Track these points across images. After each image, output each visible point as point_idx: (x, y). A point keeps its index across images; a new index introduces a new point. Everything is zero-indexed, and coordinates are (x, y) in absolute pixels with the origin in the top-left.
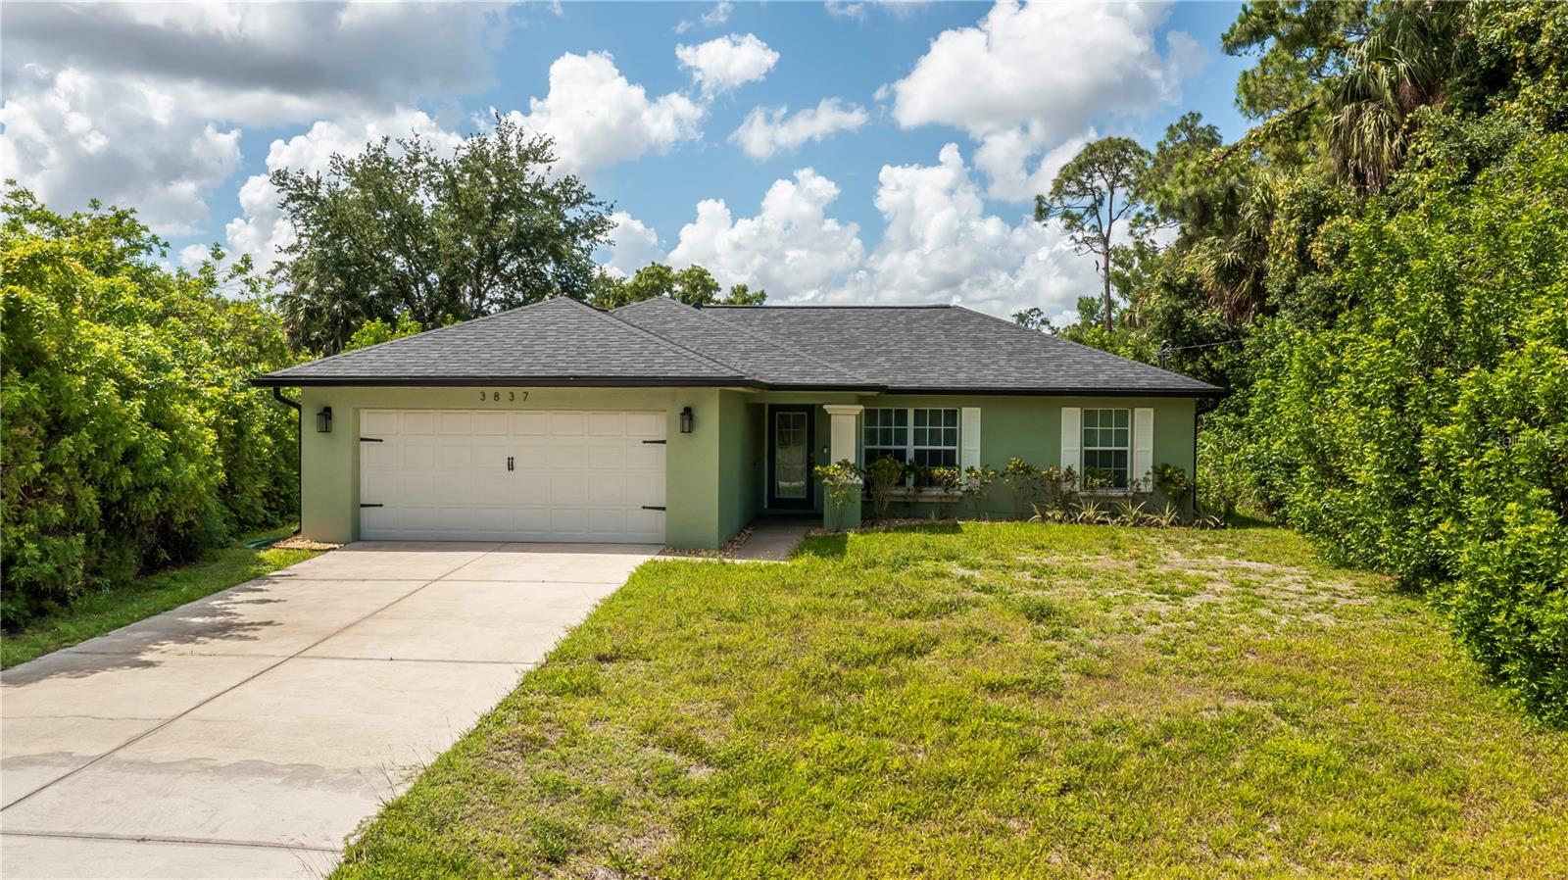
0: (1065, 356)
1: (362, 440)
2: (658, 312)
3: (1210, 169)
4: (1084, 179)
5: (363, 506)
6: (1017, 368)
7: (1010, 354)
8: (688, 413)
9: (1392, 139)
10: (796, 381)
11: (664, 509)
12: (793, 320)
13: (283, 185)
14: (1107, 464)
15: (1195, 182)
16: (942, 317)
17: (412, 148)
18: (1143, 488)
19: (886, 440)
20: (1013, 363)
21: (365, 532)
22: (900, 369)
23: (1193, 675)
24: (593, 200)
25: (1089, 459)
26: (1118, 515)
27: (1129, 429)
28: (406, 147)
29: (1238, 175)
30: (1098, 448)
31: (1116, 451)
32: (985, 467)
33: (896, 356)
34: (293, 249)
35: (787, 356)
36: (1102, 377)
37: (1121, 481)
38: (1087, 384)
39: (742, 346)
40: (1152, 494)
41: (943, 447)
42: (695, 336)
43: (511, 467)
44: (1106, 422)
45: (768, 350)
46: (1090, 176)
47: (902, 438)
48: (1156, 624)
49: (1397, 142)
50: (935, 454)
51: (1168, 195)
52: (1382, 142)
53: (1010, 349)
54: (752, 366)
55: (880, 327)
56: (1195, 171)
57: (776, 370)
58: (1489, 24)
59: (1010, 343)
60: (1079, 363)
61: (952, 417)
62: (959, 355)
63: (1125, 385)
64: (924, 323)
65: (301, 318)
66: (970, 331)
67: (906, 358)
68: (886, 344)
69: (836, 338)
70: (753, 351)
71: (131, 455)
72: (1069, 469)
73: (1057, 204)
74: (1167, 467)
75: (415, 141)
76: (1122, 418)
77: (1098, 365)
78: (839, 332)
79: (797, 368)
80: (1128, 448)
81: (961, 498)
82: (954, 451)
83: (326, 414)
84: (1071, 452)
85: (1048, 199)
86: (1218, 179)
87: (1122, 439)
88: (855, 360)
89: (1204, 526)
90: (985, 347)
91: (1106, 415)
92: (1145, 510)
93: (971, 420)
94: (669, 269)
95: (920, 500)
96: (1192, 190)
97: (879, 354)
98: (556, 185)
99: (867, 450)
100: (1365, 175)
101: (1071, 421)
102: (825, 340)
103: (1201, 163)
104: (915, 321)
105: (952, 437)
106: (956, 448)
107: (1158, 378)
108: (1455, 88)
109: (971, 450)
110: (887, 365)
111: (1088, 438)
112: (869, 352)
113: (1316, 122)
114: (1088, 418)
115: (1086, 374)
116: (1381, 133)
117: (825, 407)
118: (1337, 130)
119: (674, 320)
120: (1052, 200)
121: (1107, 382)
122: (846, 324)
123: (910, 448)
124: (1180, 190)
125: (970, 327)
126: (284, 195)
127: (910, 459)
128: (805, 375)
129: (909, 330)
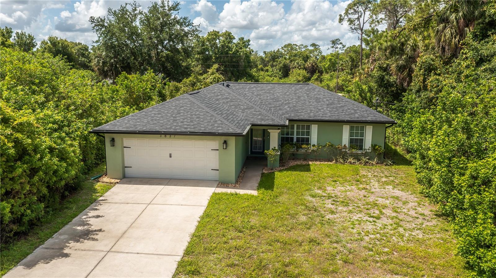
0: (345, 106)
1: (124, 147)
2: (215, 91)
3: (396, 36)
4: (355, 8)
5: (125, 167)
6: (329, 111)
7: (328, 105)
8: (225, 142)
9: (455, 38)
10: (259, 123)
11: (218, 170)
12: (258, 89)
13: (92, 22)
14: (356, 143)
15: (390, 41)
16: (306, 88)
17: (134, 6)
18: (368, 151)
19: (287, 134)
20: (328, 109)
21: (127, 175)
22: (292, 111)
23: (377, 262)
24: (193, 25)
25: (351, 141)
26: (360, 160)
27: (364, 132)
28: (132, 6)
29: (405, 38)
30: (354, 138)
31: (360, 139)
32: (318, 144)
33: (291, 105)
34: (97, 42)
35: (257, 112)
36: (357, 115)
37: (361, 148)
38: (352, 118)
39: (242, 107)
40: (370, 152)
41: (305, 137)
42: (227, 102)
43: (171, 157)
44: (357, 129)
45: (250, 109)
46: (358, 7)
47: (293, 134)
48: (368, 236)
49: (457, 39)
50: (303, 140)
51: (381, 44)
52: (452, 39)
53: (327, 102)
54: (245, 116)
55: (286, 93)
56: (390, 36)
57: (253, 118)
58: (490, 7)
59: (327, 100)
60: (349, 109)
61: (309, 127)
62: (311, 105)
63: (364, 119)
64: (300, 90)
65: (101, 65)
66: (315, 95)
67: (294, 106)
68: (288, 100)
69: (272, 97)
70: (246, 109)
71: (55, 172)
72: (345, 145)
73: (346, 17)
74: (376, 145)
75: (135, 4)
76: (362, 128)
77: (356, 110)
78: (273, 94)
79: (260, 117)
80: (364, 138)
81: (310, 153)
82: (309, 138)
83: (113, 140)
84: (345, 140)
85: (343, 15)
86: (398, 39)
87: (362, 135)
88: (278, 107)
89: (386, 165)
90: (320, 102)
91: (357, 127)
92: (369, 159)
93: (314, 129)
94: (218, 32)
95: (298, 153)
96: (389, 43)
97: (286, 104)
98: (181, 18)
99: (281, 137)
100: (445, 48)
101: (346, 131)
102: (269, 98)
103: (393, 34)
104: (297, 90)
105: (308, 133)
106: (310, 137)
107: (374, 116)
108: (479, 24)
109: (314, 138)
110: (288, 109)
111: (351, 134)
112: (283, 103)
113: (431, 26)
114: (352, 129)
115: (352, 114)
116: (452, 35)
117: (268, 130)
118: (438, 31)
119: (221, 95)
120: (344, 16)
121: (358, 118)
122: (275, 91)
123: (295, 136)
124: (385, 44)
125: (315, 93)
126: (93, 25)
127: (295, 140)
128: (262, 120)
129: (296, 94)
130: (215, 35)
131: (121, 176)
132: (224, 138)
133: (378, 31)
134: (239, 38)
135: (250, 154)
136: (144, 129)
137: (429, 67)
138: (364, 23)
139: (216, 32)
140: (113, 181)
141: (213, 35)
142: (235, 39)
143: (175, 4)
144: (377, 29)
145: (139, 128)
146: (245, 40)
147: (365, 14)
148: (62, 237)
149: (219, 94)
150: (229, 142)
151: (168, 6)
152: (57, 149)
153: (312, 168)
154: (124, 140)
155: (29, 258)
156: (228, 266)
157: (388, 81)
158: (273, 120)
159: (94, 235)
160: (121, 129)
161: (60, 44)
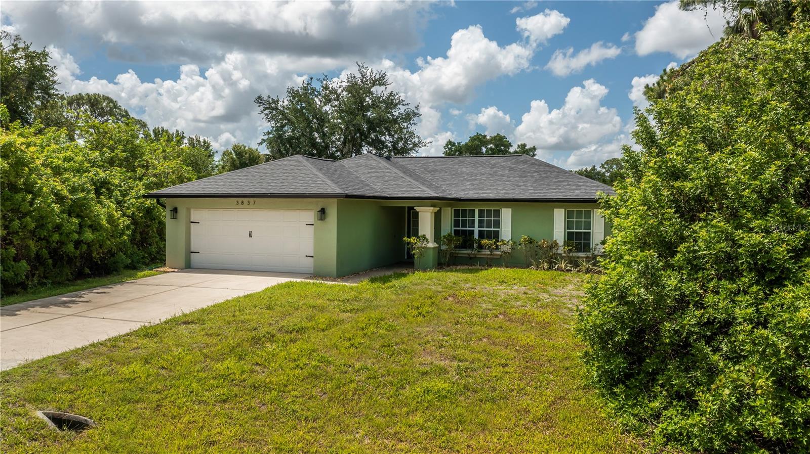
0: (565, 181)
1: (192, 222)
5: (192, 252)
7: (536, 180)
8: (323, 212)
11: (312, 257)
13: (260, 103)
14: (579, 240)
19: (464, 225)
20: (534, 185)
22: (473, 189)
25: (570, 236)
26: (578, 267)
27: (592, 220)
30: (575, 230)
31: (584, 232)
32: (514, 239)
33: (476, 182)
35: (405, 183)
36: (577, 192)
37: (586, 248)
38: (566, 196)
41: (493, 229)
43: (250, 236)
44: (579, 216)
47: (472, 225)
50: (489, 234)
53: (538, 177)
54: (384, 188)
59: (540, 174)
61: (497, 213)
62: (509, 181)
63: (587, 197)
68: (476, 176)
69: (453, 172)
76: (588, 215)
78: (457, 169)
79: (405, 189)
80: (591, 231)
81: (500, 255)
82: (498, 231)
83: (175, 210)
84: (559, 233)
87: (588, 225)
90: (525, 177)
91: (579, 213)
92: (594, 265)
93: (506, 215)
94: (485, 136)
97: (469, 181)
99: (454, 230)
101: (559, 215)
105: (497, 224)
106: (499, 229)
109: (506, 231)
111: (569, 225)
112: (465, 180)
114: (569, 215)
115: (570, 190)
117: (415, 208)
119: (366, 165)
121: (577, 195)
122: (463, 165)
123: (476, 229)
127: (476, 236)
129: (493, 168)
130: (480, 140)
131: (182, 263)
132: (321, 203)
134: (518, 145)
135: (406, 258)
142: (512, 146)
146: (527, 147)
149: (363, 164)
150: (327, 211)
154: (193, 208)
158: (423, 192)
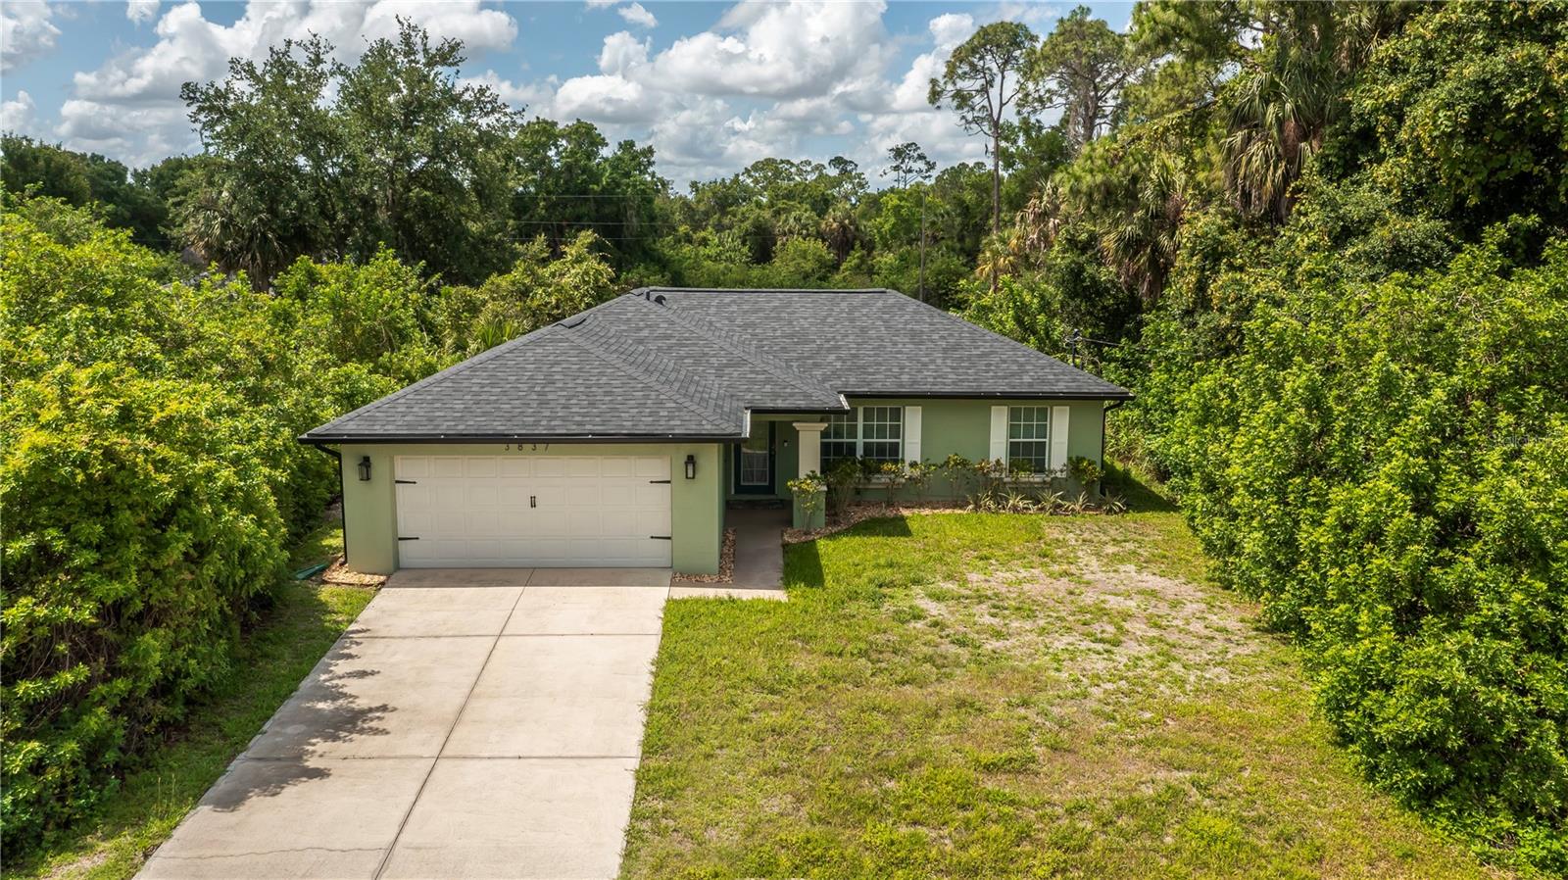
0: (992, 352)
1: (398, 482)
2: (629, 315)
3: (1116, 156)
4: (976, 60)
5: (400, 539)
6: (952, 368)
7: (945, 350)
8: (690, 460)
9: (1276, 169)
10: (770, 405)
11: (669, 538)
12: (746, 307)
13: (191, 98)
14: (1028, 454)
15: (1103, 171)
16: (880, 304)
17: (312, 49)
18: (1059, 475)
19: (839, 435)
20: (949, 362)
22: (850, 370)
23: (1130, 745)
25: (1014, 448)
26: (1039, 502)
27: (1048, 423)
28: (306, 49)
29: (1140, 164)
30: (1022, 440)
31: (1036, 443)
32: (926, 460)
33: (844, 353)
35: (757, 373)
36: (1026, 379)
37: (1040, 467)
38: (1014, 387)
39: (713, 360)
40: (1066, 480)
41: (888, 440)
42: (670, 348)
43: (533, 505)
44: (1029, 418)
45: (737, 365)
46: (982, 58)
47: (853, 433)
48: (1098, 686)
49: (1280, 172)
50: (881, 448)
51: (1078, 179)
52: (1268, 170)
53: (944, 344)
54: (729, 386)
55: (826, 318)
56: (1102, 157)
57: (749, 390)
58: (1362, 92)
59: (942, 338)
60: (1005, 362)
61: (897, 414)
62: (898, 352)
63: (1046, 389)
64: (865, 311)
65: (218, 232)
66: (906, 323)
67: (855, 356)
68: (834, 338)
69: (788, 330)
70: (727, 366)
72: (998, 461)
73: (950, 87)
74: (1082, 459)
75: (315, 42)
76: (1043, 415)
77: (1021, 365)
78: (790, 323)
79: (768, 388)
80: (1047, 440)
81: (904, 485)
82: (898, 443)
83: (366, 463)
84: (998, 447)
85: (942, 82)
86: (1122, 167)
87: (1042, 432)
88: (808, 358)
89: (1110, 512)
90: (922, 343)
91: (1029, 411)
92: (1062, 498)
93: (913, 421)
94: (554, 124)
95: (870, 486)
96: (1099, 178)
97: (829, 351)
98: (467, 89)
100: (1250, 195)
101: (999, 422)
102: (778, 333)
103: (1108, 151)
104: (856, 309)
105: (896, 432)
106: (900, 441)
107: (1074, 380)
108: (1335, 135)
109: (912, 446)
110: (838, 364)
111: (1013, 431)
112: (820, 348)
113: (1213, 135)
114: (1014, 415)
115: (1013, 375)
116: (1267, 161)
117: (794, 425)
118: (1230, 150)
119: (647, 326)
120: (945, 83)
121: (1030, 385)
122: (795, 312)
123: (860, 441)
124: (1089, 177)
125: (907, 317)
126: (194, 108)
127: (860, 452)
128: (776, 395)
129: (852, 320)
131: (391, 566)
132: (687, 449)
133: (1041, 128)
134: (620, 144)
135: (733, 492)
136: (461, 428)
137: (1214, 249)
138: (1002, 105)
139: (546, 122)
140: (367, 579)
141: (537, 132)
142: (607, 145)
143: (447, 45)
144: (1038, 121)
145: (444, 428)
147: (1003, 78)
148: (290, 730)
149: (642, 324)
150: (701, 461)
151: (426, 51)
152: (241, 489)
153: (913, 526)
154: (398, 461)
155: (222, 784)
156: (765, 773)
157: (1093, 278)
158: (807, 396)
159: (372, 720)
160: (391, 429)
161: (41, 163)
